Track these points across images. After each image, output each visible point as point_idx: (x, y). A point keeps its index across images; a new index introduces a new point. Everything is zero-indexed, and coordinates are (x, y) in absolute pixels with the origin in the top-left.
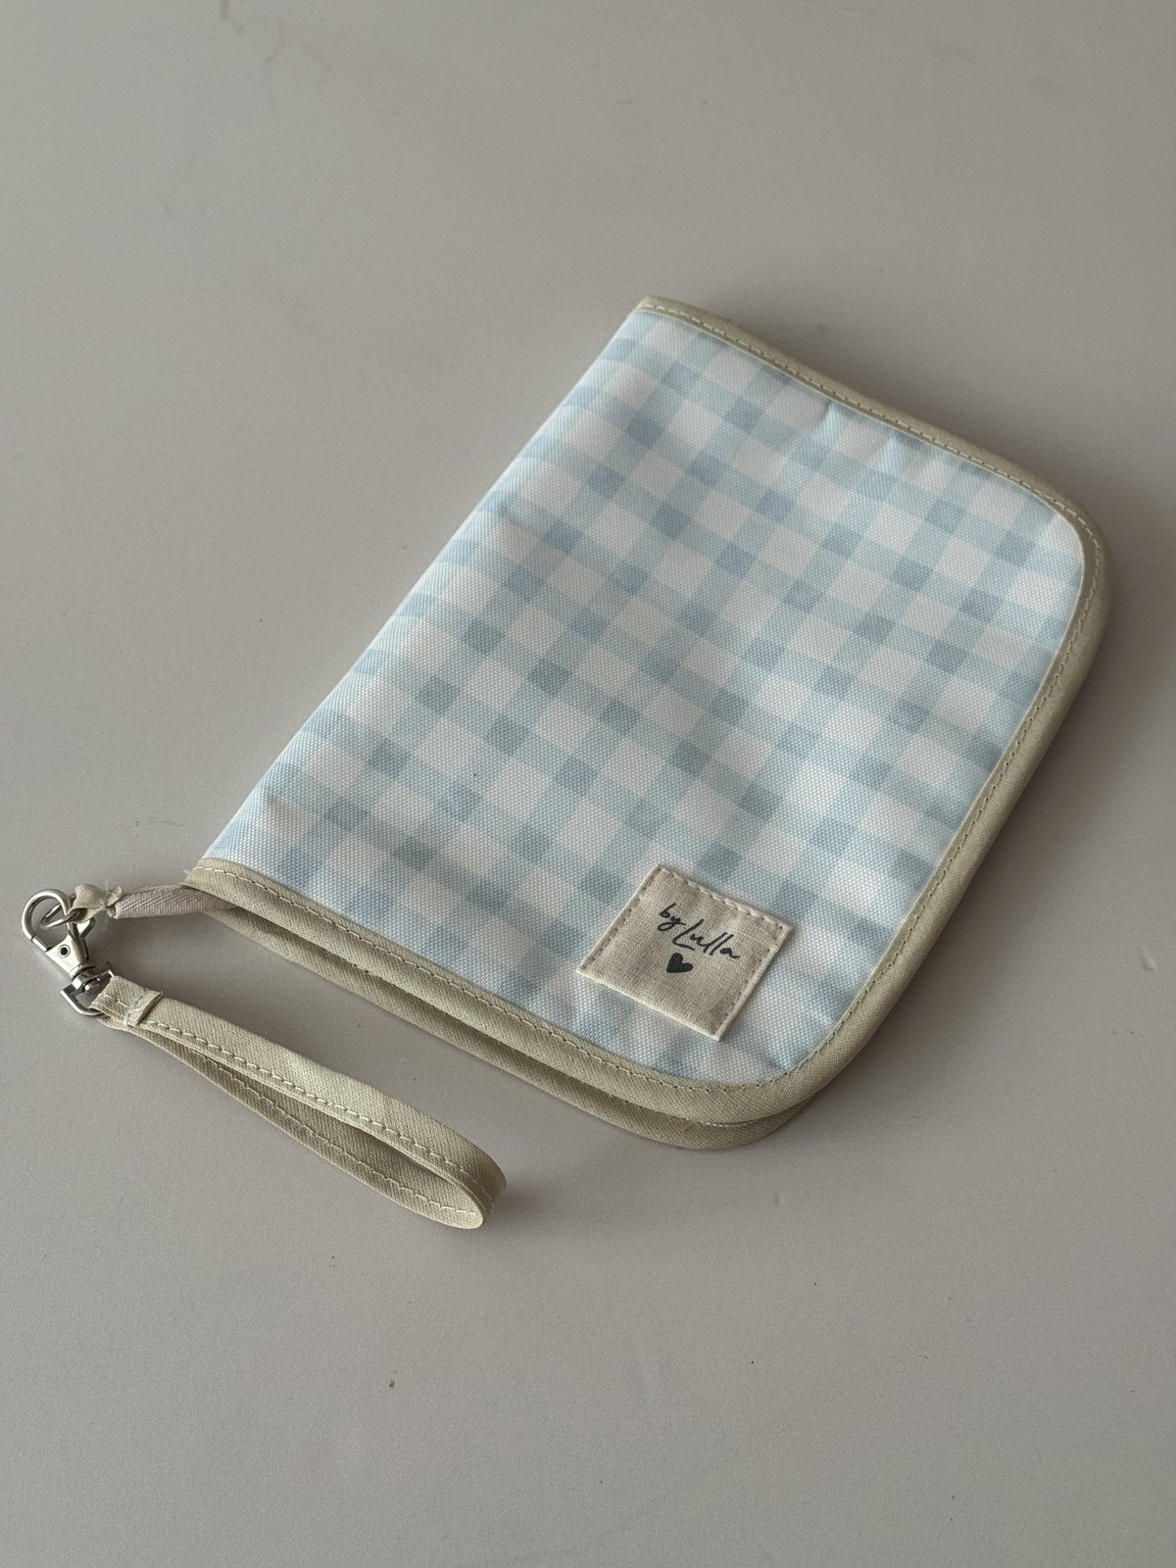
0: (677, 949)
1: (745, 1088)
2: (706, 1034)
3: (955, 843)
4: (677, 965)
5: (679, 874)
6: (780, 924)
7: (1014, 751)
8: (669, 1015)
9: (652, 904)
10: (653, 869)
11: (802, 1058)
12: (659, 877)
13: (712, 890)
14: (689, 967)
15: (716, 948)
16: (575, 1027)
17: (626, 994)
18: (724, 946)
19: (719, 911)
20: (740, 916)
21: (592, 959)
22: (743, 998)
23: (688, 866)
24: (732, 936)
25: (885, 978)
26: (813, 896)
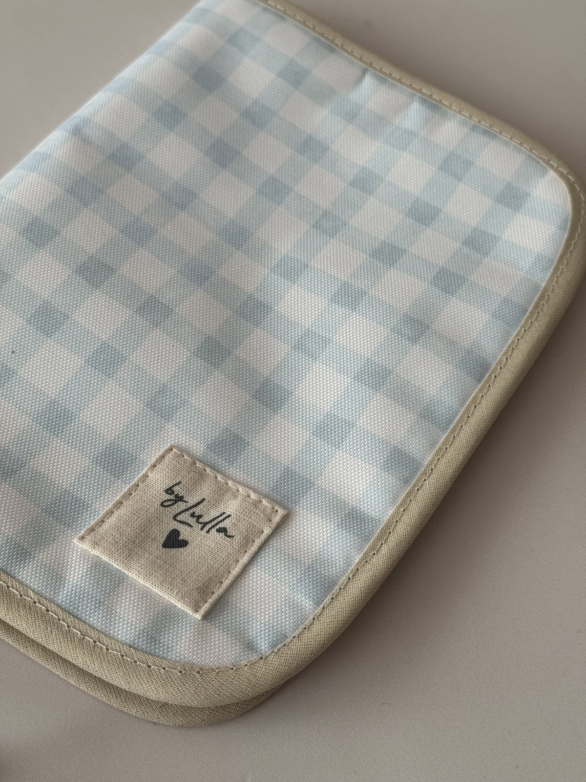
0: (175, 525)
1: (218, 671)
2: (190, 612)
3: (443, 444)
4: (174, 541)
5: (189, 454)
6: (276, 508)
7: (501, 366)
8: (156, 590)
9: (159, 480)
10: (166, 448)
11: (280, 641)
12: (170, 455)
13: (218, 472)
14: (184, 544)
15: (214, 526)
16: (61, 598)
17: (118, 567)
18: (220, 525)
19: (222, 492)
20: (240, 498)
21: (92, 530)
22: (231, 577)
23: (198, 447)
24: (229, 516)
25: (368, 566)
26: (311, 484)
